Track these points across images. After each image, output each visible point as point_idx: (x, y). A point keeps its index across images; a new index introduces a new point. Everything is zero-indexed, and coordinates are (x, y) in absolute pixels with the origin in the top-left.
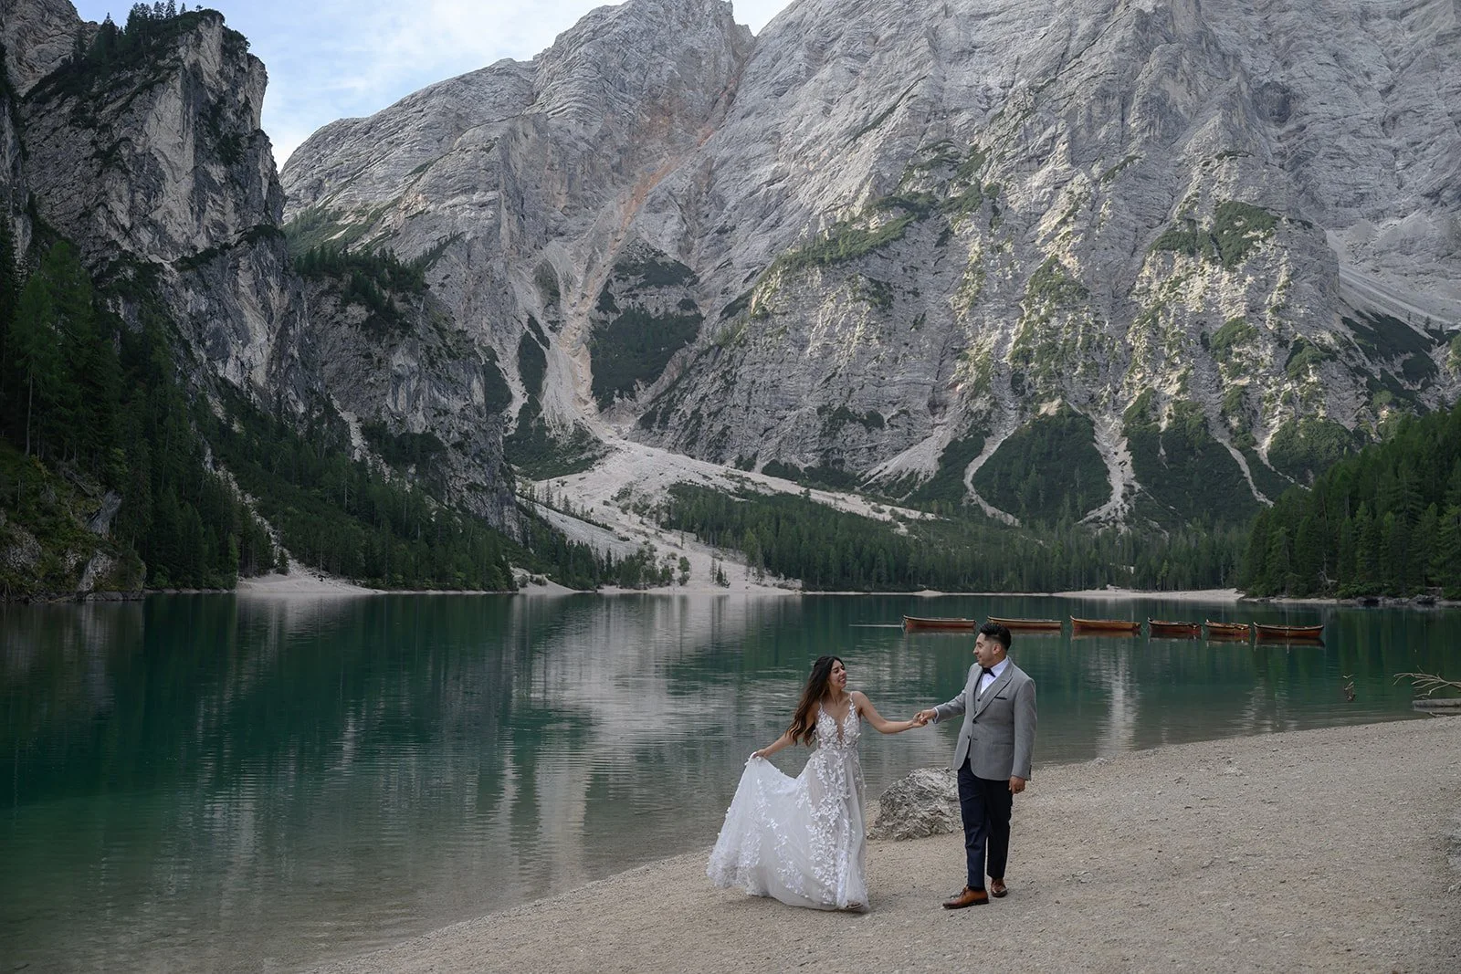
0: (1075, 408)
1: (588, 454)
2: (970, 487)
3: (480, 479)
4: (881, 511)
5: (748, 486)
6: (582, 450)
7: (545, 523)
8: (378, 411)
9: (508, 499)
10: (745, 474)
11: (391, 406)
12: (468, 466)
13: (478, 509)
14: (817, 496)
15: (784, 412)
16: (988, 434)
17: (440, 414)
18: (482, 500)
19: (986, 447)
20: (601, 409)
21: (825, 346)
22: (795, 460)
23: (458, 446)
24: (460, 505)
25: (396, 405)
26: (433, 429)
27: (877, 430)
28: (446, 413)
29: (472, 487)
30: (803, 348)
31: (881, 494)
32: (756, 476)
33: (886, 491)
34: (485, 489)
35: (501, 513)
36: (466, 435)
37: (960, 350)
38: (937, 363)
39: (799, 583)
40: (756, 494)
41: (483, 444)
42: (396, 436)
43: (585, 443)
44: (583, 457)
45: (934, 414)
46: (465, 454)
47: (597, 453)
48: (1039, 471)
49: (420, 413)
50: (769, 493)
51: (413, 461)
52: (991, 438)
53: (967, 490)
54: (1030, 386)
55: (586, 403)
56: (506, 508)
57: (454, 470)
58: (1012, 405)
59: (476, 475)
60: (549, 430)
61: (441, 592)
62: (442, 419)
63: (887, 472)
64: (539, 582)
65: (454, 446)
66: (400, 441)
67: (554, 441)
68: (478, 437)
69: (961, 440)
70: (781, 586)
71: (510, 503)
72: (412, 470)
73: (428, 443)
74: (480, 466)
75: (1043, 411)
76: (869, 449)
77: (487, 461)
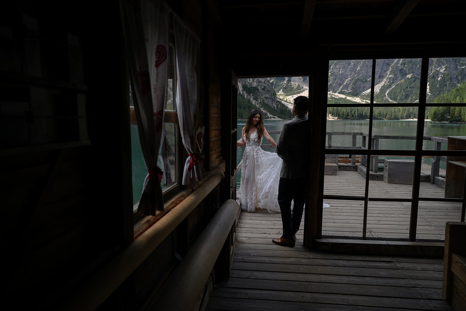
0: (416, 76)
1: (300, 90)
2: (387, 95)
3: (268, 96)
4: (363, 101)
5: (333, 96)
6: (299, 89)
7: (283, 105)
8: (246, 82)
9: (274, 100)
10: (333, 94)
11: (249, 81)
12: (265, 93)
13: (267, 102)
14: (348, 98)
15: (344, 80)
16: (393, 83)
17: (259, 83)
18: (268, 101)
19: (392, 86)
20: (304, 81)
21: (355, 64)
22: (346, 91)
23: (263, 89)
24: (263, 102)
25: (250, 81)
26: (258, 86)
27: (366, 83)
28: (261, 82)
29: (266, 98)
30: (349, 65)
31: (365, 97)
32: (336, 94)
33: (366, 97)
34: (269, 98)
35: (272, 103)
36: (265, 87)
37: (388, 63)
38: (382, 67)
39: (337, 118)
40: (334, 98)
41: (269, 89)
42: (249, 87)
43: (299, 88)
44: (298, 91)
45: (380, 79)
46: (265, 91)
47: (302, 90)
48: (404, 91)
49: (255, 82)
50: (338, 98)
51: (252, 93)
52: (393, 84)
53: (386, 96)
54: (405, 71)
55: (301, 79)
56: (274, 102)
57: (262, 94)
58: (399, 76)
59: (267, 95)
60: (292, 85)
61: (241, 120)
62: (260, 84)
63: (367, 92)
64: (274, 118)
65: (262, 89)
66: (249, 89)
67: (293, 88)
68: (267, 87)
69: (386, 84)
70: (333, 118)
71: (274, 101)
72: (251, 95)
73: (256, 89)
74: (268, 93)
75: (407, 77)
76: (363, 87)
77: (269, 92)
